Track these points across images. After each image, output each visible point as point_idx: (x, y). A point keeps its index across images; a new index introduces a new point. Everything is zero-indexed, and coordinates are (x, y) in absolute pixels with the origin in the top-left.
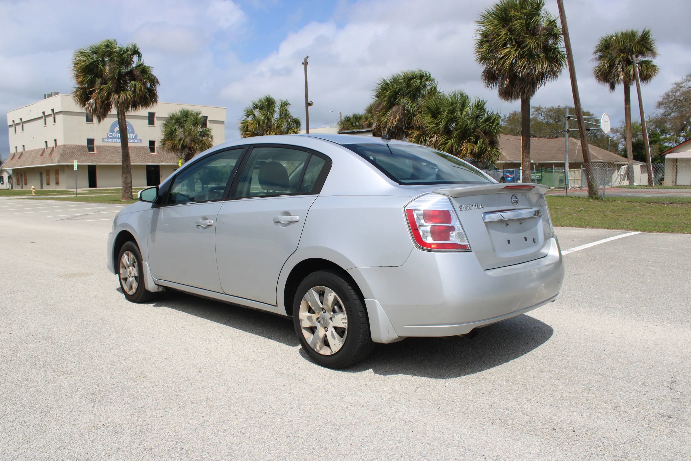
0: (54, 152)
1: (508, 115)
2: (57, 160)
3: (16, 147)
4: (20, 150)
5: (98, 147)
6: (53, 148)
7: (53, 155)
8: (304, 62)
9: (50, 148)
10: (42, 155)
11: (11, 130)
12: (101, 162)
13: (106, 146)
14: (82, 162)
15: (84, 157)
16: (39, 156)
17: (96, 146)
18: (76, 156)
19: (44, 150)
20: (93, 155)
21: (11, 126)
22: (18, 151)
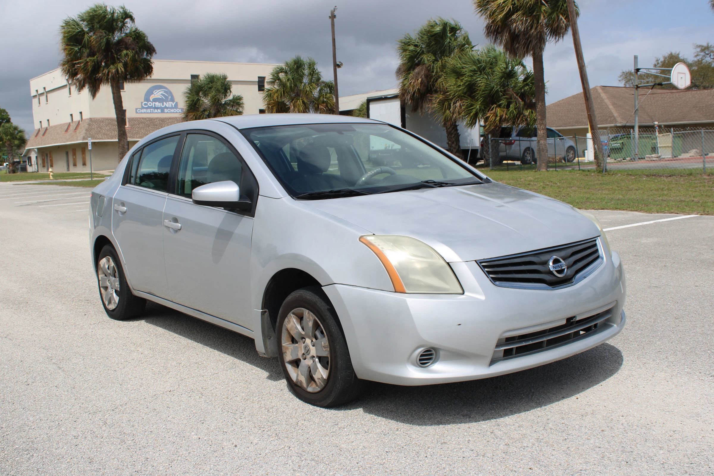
0: (80, 127)
1: (662, 59)
2: (82, 136)
3: (41, 122)
4: (45, 125)
5: (131, 120)
6: (79, 122)
7: (78, 131)
8: (330, 15)
9: (75, 122)
10: (67, 131)
11: (35, 101)
12: (134, 138)
13: (140, 118)
14: (112, 138)
15: (113, 132)
16: (64, 132)
17: (128, 119)
18: (104, 131)
19: (69, 125)
21: (35, 96)
22: (43, 127)
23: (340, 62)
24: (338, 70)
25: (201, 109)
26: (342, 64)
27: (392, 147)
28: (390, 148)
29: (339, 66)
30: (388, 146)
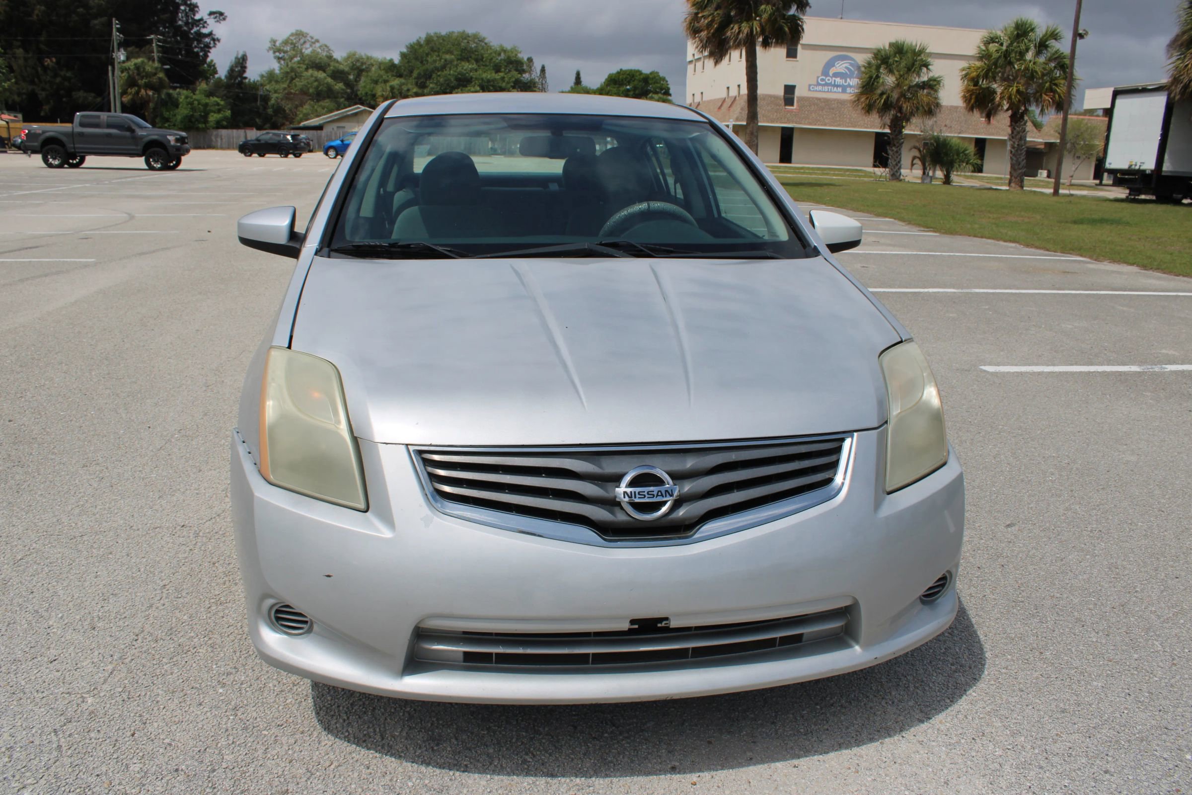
0: (736, 102)
2: (735, 116)
3: (694, 95)
4: (698, 99)
5: (801, 99)
6: (735, 98)
7: (732, 109)
9: (731, 97)
10: (720, 108)
11: (690, 68)
12: (801, 124)
13: (813, 98)
14: (772, 122)
15: (775, 114)
16: (716, 110)
17: (797, 97)
18: (763, 112)
19: (724, 100)
20: (791, 111)
21: (691, 62)
22: (695, 101)
23: (1084, 30)
24: (1079, 42)
25: (879, 92)
26: (1086, 33)
27: (1140, 166)
28: (1137, 167)
29: (1081, 36)
30: (1134, 163)
